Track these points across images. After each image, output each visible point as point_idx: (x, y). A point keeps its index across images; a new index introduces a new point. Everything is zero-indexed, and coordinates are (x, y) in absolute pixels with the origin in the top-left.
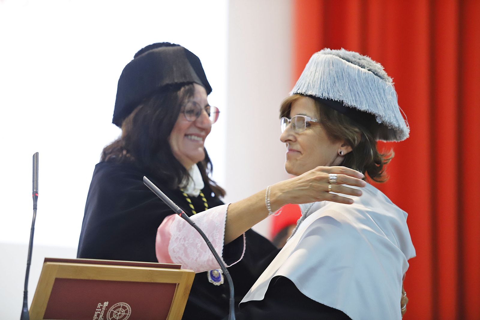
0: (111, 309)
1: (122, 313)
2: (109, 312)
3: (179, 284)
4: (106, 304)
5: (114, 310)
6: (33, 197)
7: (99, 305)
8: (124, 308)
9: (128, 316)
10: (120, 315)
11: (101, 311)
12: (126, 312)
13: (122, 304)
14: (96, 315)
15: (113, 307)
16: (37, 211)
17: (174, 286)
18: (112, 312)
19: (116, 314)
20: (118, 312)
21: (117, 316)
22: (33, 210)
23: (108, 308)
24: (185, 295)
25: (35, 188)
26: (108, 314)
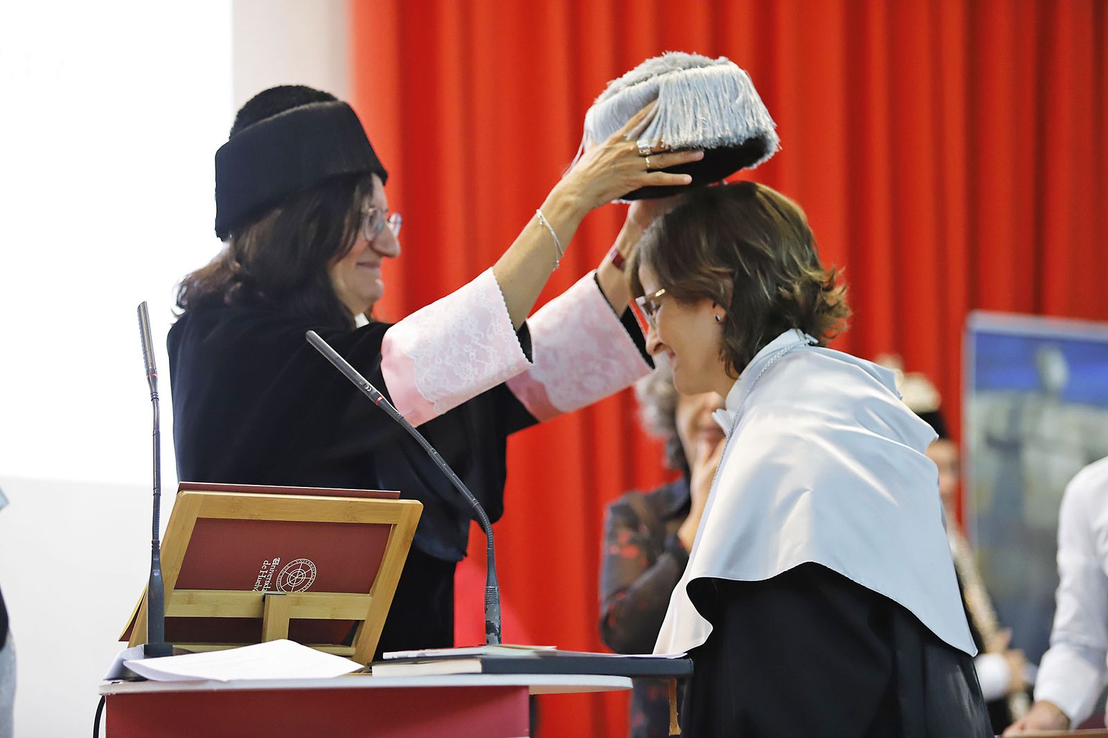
0: (284, 571)
1: (301, 576)
2: (281, 574)
3: (395, 525)
4: (276, 561)
5: (289, 571)
6: (149, 378)
7: (266, 564)
8: (305, 567)
9: (311, 581)
10: (298, 580)
11: (268, 573)
12: (309, 575)
13: (301, 561)
14: (258, 582)
15: (287, 567)
16: (160, 402)
17: (387, 528)
18: (286, 575)
19: (292, 578)
20: (295, 575)
21: (293, 582)
22: (152, 402)
23: (279, 568)
24: (404, 543)
25: (150, 364)
26: (280, 578)
